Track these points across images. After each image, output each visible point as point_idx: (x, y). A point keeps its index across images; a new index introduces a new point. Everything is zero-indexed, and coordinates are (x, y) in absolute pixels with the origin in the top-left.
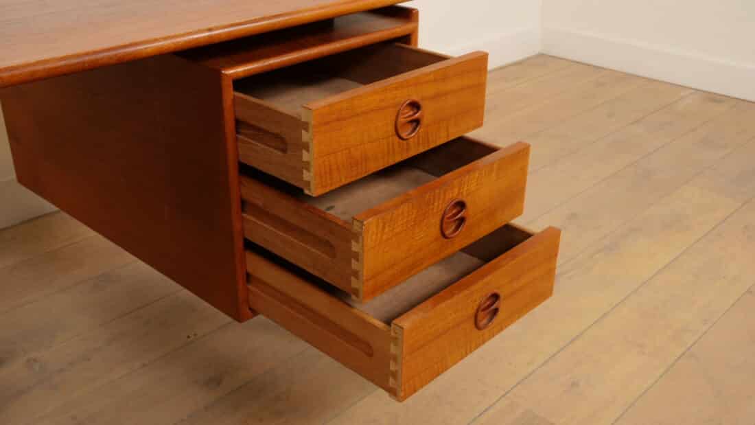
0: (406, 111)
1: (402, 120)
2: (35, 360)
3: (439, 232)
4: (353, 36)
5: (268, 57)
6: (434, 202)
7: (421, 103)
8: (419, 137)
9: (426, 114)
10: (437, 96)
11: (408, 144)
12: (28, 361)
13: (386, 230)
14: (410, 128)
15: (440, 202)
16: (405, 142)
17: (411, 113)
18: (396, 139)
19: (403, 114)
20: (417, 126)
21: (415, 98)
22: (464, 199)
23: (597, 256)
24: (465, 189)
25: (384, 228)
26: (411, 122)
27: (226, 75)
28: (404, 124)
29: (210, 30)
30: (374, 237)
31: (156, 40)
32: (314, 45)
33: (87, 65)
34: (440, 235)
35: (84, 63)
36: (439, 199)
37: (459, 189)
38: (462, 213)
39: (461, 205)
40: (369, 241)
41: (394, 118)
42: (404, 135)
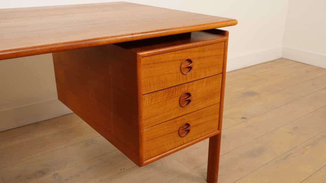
0: (186, 63)
1: (183, 66)
2: (57, 174)
3: (179, 104)
4: (197, 41)
5: (159, 48)
6: (176, 92)
7: (192, 60)
8: (191, 74)
9: (195, 65)
10: (200, 58)
11: (186, 77)
12: (54, 174)
13: (153, 100)
14: (188, 70)
15: (179, 92)
16: (185, 76)
17: (188, 64)
18: (181, 74)
19: (185, 64)
20: (190, 70)
21: (190, 58)
22: (191, 92)
23: (308, 147)
24: (191, 88)
25: (152, 99)
26: (189, 67)
27: (138, 55)
28: (184, 68)
29: (132, 34)
30: (147, 102)
31: (108, 37)
32: (180, 44)
33: (75, 47)
34: (179, 106)
35: (74, 45)
36: (178, 91)
37: (188, 88)
38: (189, 98)
39: (189, 95)
40: (145, 104)
41: (180, 65)
42: (185, 73)
